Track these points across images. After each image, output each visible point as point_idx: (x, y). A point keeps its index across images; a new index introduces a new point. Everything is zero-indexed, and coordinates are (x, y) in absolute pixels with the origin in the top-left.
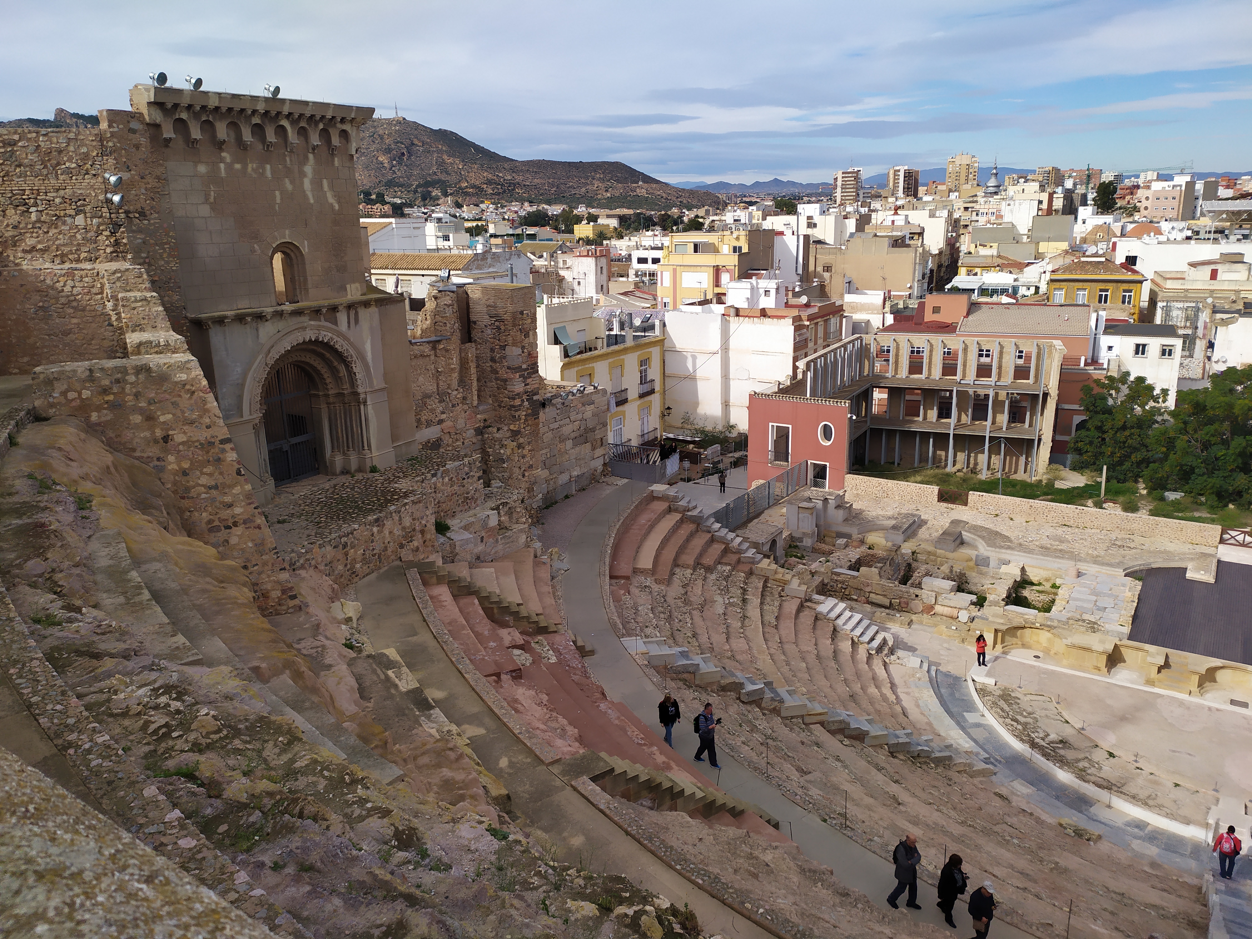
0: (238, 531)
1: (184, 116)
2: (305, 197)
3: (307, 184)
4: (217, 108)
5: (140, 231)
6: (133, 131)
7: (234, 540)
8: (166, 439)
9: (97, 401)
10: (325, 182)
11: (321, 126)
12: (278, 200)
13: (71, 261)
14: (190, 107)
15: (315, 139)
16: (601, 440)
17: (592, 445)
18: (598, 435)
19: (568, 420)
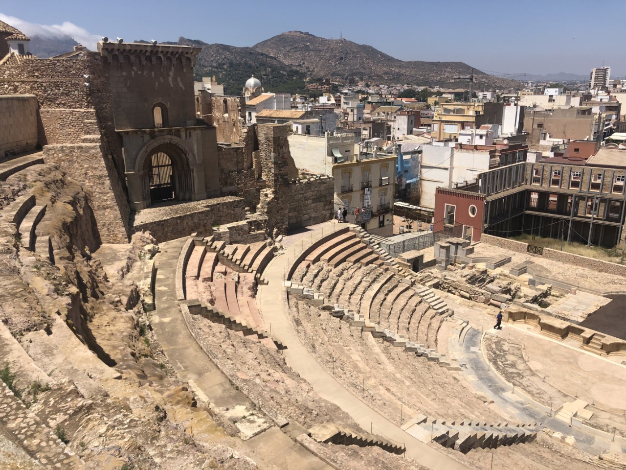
0: (108, 210)
1: (117, 53)
2: (170, 85)
3: (170, 79)
4: (130, 50)
5: (98, 97)
6: (96, 59)
7: (106, 214)
8: (86, 174)
9: (63, 158)
10: (179, 79)
11: (177, 56)
12: (157, 86)
13: (74, 108)
14: (119, 50)
15: (174, 61)
16: (330, 201)
17: (324, 203)
18: (328, 199)
19: (310, 190)
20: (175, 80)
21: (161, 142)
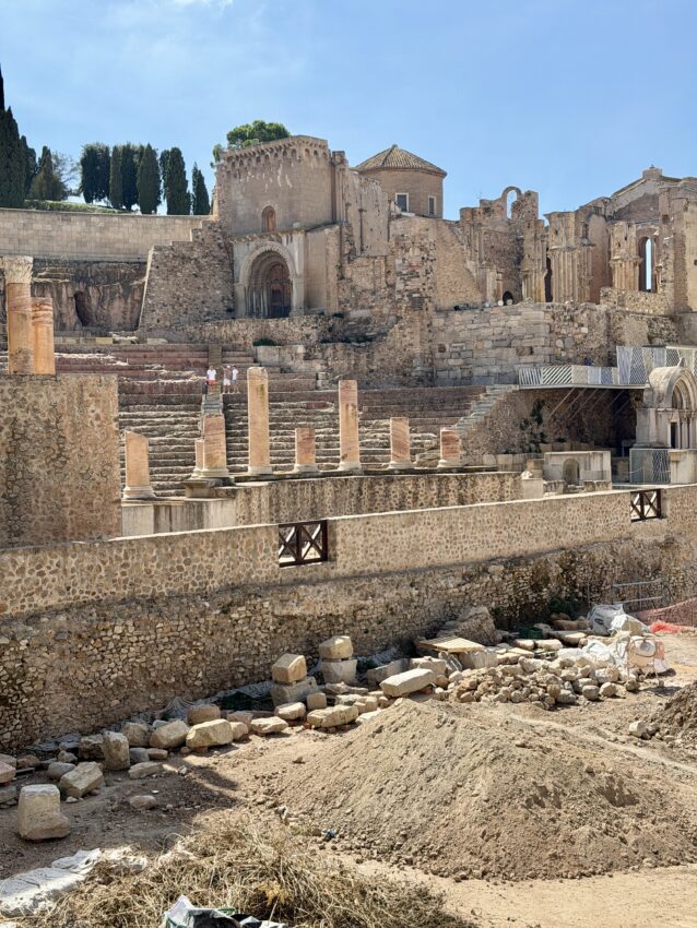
2: (278, 184)
3: (279, 178)
10: (287, 176)
11: (283, 150)
12: (267, 188)
16: (531, 348)
17: (517, 351)
18: (526, 344)
19: (487, 325)
20: (283, 177)
21: (263, 249)
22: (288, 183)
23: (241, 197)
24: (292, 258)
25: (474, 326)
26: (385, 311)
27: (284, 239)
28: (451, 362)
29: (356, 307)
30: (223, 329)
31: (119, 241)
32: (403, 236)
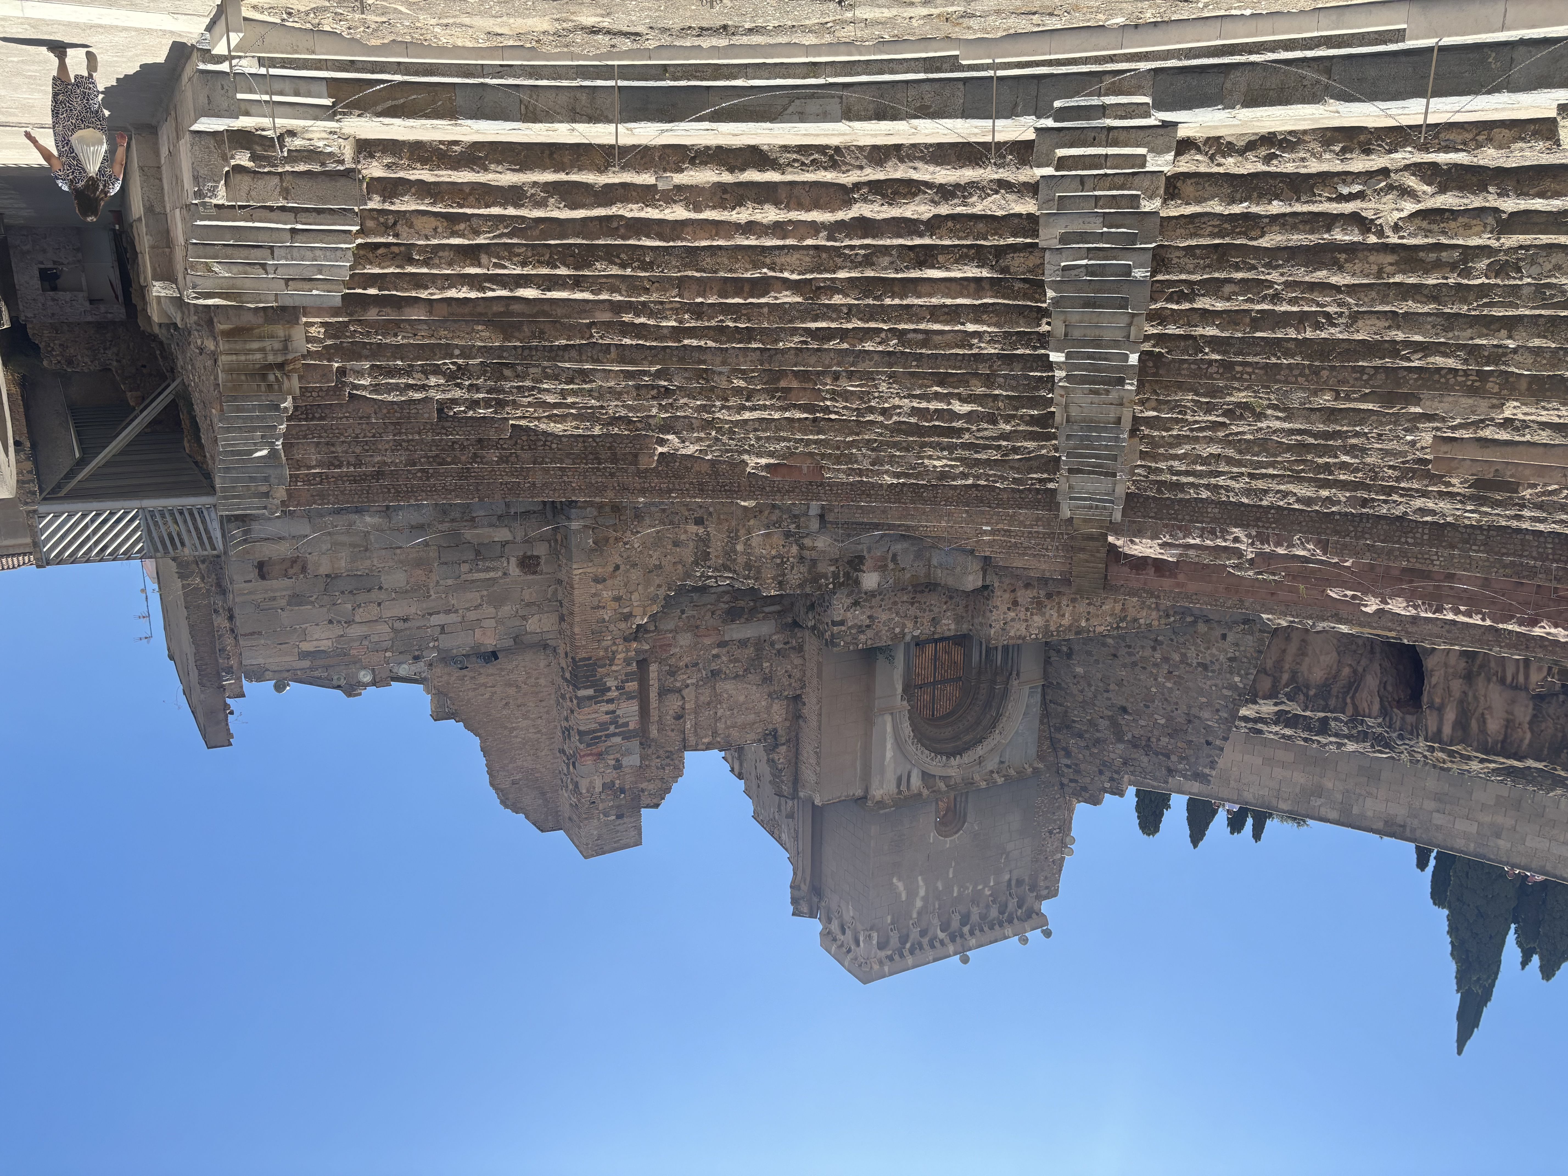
2: (924, 880)
3: (922, 892)
10: (904, 897)
11: (908, 945)
12: (951, 870)
16: (263, 576)
17: (304, 569)
18: (280, 586)
19: (399, 625)
20: (912, 893)
21: (968, 757)
22: (900, 886)
23: (1010, 846)
24: (899, 744)
25: (435, 620)
26: (685, 640)
27: (916, 782)
28: (502, 534)
29: (759, 644)
30: (1066, 622)
31: (1283, 765)
32: (619, 817)
